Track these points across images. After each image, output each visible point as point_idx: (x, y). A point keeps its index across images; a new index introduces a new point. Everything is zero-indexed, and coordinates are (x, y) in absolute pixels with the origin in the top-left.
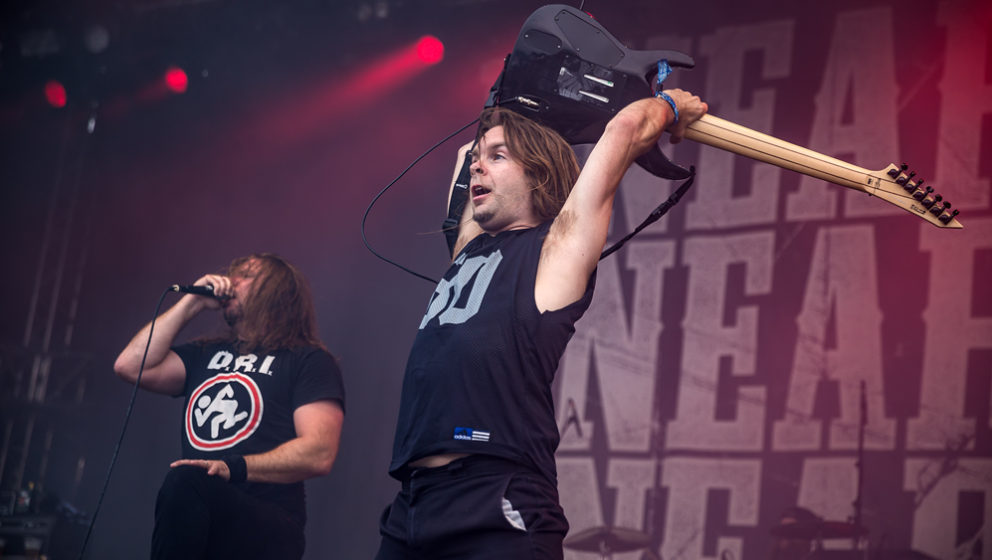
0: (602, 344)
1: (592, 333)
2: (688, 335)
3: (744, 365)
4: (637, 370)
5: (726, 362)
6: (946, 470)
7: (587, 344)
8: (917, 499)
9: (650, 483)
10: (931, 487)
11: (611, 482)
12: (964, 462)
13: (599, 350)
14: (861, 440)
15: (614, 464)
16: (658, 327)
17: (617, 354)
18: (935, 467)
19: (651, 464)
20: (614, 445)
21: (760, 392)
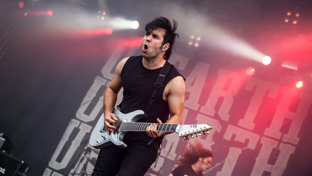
14: (167, 155)
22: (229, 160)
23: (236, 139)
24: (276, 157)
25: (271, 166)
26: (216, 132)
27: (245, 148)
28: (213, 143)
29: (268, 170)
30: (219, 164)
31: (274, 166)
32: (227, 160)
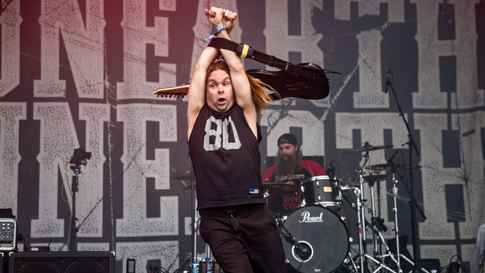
0: (67, 31)
1: (59, 24)
2: (125, 30)
3: (162, 50)
4: (92, 48)
5: (150, 48)
6: (282, 116)
7: (57, 31)
8: (268, 131)
9: (107, 118)
10: (275, 124)
11: (81, 117)
12: (291, 112)
13: (64, 34)
15: (82, 106)
16: (104, 23)
17: (77, 38)
18: (276, 114)
19: (107, 107)
20: (81, 95)
21: (173, 67)
22: (364, 61)
23: (361, 14)
24: (450, 21)
25: (449, 42)
26: (315, 10)
27: (386, 25)
28: (320, 37)
29: (447, 53)
30: (349, 78)
31: (455, 41)
32: (360, 62)
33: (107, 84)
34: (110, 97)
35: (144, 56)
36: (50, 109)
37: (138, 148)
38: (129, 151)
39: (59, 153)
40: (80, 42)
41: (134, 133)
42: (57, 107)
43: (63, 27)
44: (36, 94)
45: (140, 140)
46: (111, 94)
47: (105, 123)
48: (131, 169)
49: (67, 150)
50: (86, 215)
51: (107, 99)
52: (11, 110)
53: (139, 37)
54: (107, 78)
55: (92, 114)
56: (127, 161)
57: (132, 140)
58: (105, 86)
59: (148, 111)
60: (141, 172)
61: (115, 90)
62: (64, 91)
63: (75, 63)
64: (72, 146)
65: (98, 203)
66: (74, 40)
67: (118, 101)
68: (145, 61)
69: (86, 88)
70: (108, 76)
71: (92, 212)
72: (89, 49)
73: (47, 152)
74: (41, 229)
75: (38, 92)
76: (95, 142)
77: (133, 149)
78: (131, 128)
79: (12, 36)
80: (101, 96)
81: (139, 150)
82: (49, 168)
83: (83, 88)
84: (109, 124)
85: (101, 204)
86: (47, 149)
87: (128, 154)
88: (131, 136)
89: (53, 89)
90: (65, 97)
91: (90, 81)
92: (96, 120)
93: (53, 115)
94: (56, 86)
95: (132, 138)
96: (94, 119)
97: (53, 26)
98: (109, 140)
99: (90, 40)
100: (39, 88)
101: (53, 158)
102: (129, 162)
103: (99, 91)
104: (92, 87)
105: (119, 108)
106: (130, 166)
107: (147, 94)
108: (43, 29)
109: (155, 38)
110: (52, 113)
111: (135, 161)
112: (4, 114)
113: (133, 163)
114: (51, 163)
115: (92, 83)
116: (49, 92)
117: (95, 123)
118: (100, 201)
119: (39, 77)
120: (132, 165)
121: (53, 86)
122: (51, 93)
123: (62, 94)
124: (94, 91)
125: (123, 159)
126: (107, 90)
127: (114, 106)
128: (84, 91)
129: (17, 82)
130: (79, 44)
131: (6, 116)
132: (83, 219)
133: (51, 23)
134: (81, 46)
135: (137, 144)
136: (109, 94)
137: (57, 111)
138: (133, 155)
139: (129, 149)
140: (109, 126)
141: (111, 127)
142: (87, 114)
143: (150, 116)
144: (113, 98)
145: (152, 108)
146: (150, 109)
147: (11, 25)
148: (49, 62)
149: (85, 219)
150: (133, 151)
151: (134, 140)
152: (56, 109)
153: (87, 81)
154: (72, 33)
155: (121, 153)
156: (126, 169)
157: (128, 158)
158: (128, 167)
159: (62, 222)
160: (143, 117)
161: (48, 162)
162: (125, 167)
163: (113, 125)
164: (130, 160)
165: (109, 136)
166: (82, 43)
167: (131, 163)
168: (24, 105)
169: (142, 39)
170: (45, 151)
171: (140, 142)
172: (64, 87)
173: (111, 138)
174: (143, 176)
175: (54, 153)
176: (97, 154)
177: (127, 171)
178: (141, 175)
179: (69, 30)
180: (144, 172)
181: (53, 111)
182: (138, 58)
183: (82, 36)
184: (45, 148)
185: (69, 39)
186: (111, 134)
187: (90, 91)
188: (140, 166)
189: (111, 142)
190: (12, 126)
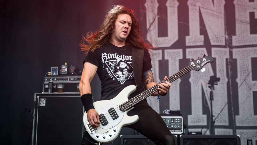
0: (203, 8)
1: (199, 4)
2: (236, 6)
4: (218, 17)
5: (252, 14)
7: (198, 8)
9: (228, 56)
11: (213, 56)
13: (202, 10)
15: (213, 49)
17: (209, 11)
19: (227, 50)
20: (213, 43)
33: (227, 37)
34: (229, 44)
35: (248, 20)
36: (195, 52)
37: (247, 74)
38: (241, 76)
39: (202, 77)
40: (211, 14)
41: (244, 65)
42: (199, 51)
43: (201, 5)
44: (187, 44)
45: (248, 70)
46: (229, 43)
47: (227, 59)
48: (243, 86)
49: (206, 75)
50: (219, 112)
51: (227, 45)
52: (174, 54)
53: (245, 9)
54: (227, 33)
55: (219, 54)
56: (240, 82)
57: (243, 69)
58: (226, 38)
59: (252, 52)
60: (249, 88)
61: (231, 40)
62: (203, 41)
63: (208, 26)
64: (209, 73)
65: (225, 106)
66: (207, 13)
67: (234, 47)
68: (249, 22)
69: (215, 39)
70: (227, 32)
71: (222, 110)
72: (216, 17)
73: (195, 77)
74: (193, 121)
75: (189, 43)
76: (222, 70)
77: (244, 75)
78: (242, 63)
79: (173, 13)
80: (224, 44)
81: (248, 75)
82: (196, 86)
83: (214, 40)
84: (229, 60)
85: (227, 106)
86: (194, 75)
87: (241, 77)
88: (242, 67)
89: (197, 41)
90: (203, 45)
91: (217, 36)
92: (221, 57)
93: (197, 55)
94: (198, 39)
95: (243, 68)
96: (220, 57)
97: (195, 6)
98: (229, 69)
99: (217, 12)
100: (189, 41)
101: (198, 80)
102: (241, 82)
103: (222, 41)
104: (219, 39)
105: (234, 50)
106: (242, 85)
107: (251, 42)
108: (190, 8)
109: (255, 8)
110: (197, 54)
111: (245, 82)
112: (171, 56)
113: (244, 83)
114: (197, 83)
115: (218, 36)
116: (194, 42)
117: (221, 59)
118: (226, 104)
119: (188, 34)
120: (244, 84)
121: (196, 39)
122: (196, 43)
123: (202, 44)
124: (220, 41)
125: (238, 80)
126: (227, 41)
127: (231, 50)
128: (214, 41)
129: (176, 38)
130: (211, 15)
131: (171, 57)
132: (217, 115)
133: (194, 4)
134: (211, 16)
135: (246, 72)
136: (228, 43)
137: (199, 53)
138: (244, 78)
139: (241, 74)
140: (228, 61)
141: (230, 62)
142: (217, 54)
143: (253, 55)
144: (230, 45)
145: (254, 50)
146: (253, 50)
147: (173, 7)
148: (194, 26)
149: (219, 115)
150: (244, 76)
151: (244, 70)
152: (199, 52)
153: (215, 35)
154: (206, 9)
155: (236, 77)
156: (240, 86)
157: (241, 80)
158: (241, 85)
159: (205, 116)
160: (249, 55)
161: (195, 82)
162: (239, 85)
163: (231, 60)
164: (242, 81)
165: (229, 67)
166: (212, 14)
167: (242, 83)
168: (181, 50)
169: (247, 10)
170: (194, 76)
171: (248, 71)
172: (203, 39)
173: (230, 68)
174: (251, 90)
175: (199, 77)
176: (223, 77)
177: (240, 87)
178: (249, 90)
179: (205, 7)
180: (251, 88)
181: (197, 53)
182: (245, 22)
183: (212, 10)
184: (194, 74)
185: (205, 12)
186: (230, 66)
187: (218, 41)
188: (249, 84)
189: (231, 70)
190: (175, 63)
